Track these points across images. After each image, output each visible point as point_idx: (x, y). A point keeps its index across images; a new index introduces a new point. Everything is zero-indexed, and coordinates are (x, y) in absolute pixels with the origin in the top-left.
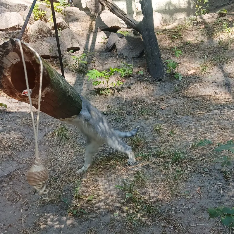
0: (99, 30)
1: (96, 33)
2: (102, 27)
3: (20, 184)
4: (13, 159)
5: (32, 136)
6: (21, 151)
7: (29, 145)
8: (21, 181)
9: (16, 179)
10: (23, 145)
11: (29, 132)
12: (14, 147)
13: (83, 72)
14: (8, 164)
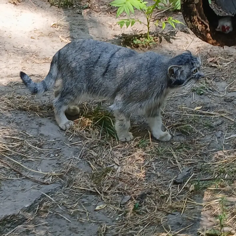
3: (63, 222)
4: (21, 175)
5: (38, 130)
6: (30, 159)
7: (40, 147)
8: (62, 217)
9: (50, 213)
10: (30, 148)
11: (27, 122)
12: (13, 153)
13: (74, 6)
14: (14, 186)
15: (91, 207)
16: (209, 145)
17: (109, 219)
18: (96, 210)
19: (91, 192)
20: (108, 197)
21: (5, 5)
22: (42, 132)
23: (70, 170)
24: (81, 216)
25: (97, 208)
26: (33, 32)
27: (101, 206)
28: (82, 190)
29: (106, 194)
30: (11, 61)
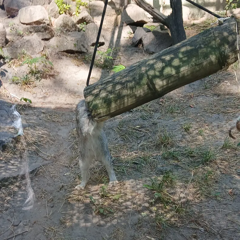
0: (125, 24)
1: (121, 27)
2: (128, 21)
3: (45, 180)
4: (38, 155)
5: (57, 132)
6: (46, 147)
7: (54, 141)
8: (46, 178)
9: (41, 175)
10: (48, 141)
11: (53, 128)
12: (39, 143)
13: (108, 68)
14: (33, 160)
15: (63, 174)
16: (131, 147)
17: (68, 181)
18: (64, 175)
19: (65, 166)
20: (72, 169)
21: (73, 66)
22: (58, 134)
23: (61, 154)
24: (55, 178)
25: (65, 174)
26: (79, 81)
27: (67, 174)
28: (61, 165)
29: (72, 168)
30: (61, 96)
